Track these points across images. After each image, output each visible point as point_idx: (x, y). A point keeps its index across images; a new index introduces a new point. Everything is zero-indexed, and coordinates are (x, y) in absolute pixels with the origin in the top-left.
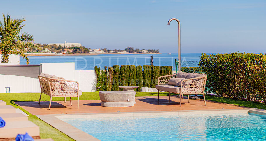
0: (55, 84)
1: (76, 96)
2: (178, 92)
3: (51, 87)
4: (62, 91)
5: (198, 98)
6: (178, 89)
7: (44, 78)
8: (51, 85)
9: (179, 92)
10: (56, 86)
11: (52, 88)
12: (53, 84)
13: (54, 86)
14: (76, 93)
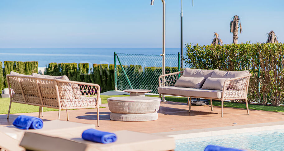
0: (67, 90)
1: (95, 107)
2: (219, 96)
3: (60, 94)
4: (76, 100)
5: (204, 103)
6: (219, 93)
7: (37, 80)
8: (60, 91)
9: (221, 97)
10: (68, 92)
11: (60, 96)
12: (62, 90)
13: (64, 92)
14: (95, 102)
